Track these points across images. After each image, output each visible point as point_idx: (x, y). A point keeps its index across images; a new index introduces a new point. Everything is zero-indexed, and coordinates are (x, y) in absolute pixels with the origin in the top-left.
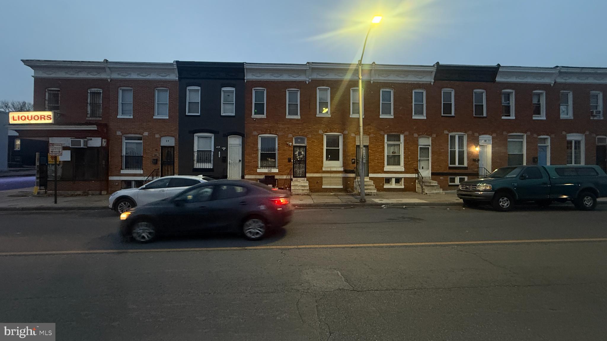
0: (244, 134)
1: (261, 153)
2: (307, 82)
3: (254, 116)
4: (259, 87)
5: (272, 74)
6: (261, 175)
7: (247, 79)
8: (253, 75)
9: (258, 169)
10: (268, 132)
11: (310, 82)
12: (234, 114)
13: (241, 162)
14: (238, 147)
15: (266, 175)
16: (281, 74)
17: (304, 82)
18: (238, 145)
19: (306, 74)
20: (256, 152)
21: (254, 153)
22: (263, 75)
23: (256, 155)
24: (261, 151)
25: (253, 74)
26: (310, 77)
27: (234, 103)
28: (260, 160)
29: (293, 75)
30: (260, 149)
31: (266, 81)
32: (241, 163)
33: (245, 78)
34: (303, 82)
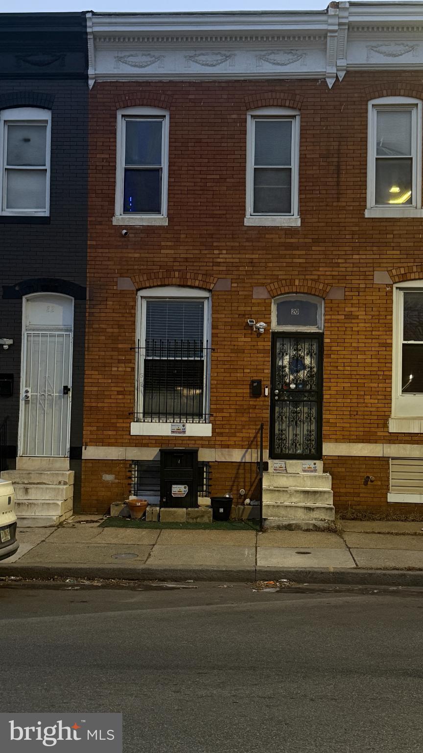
0: (86, 288)
1: (145, 360)
2: (330, 82)
3: (120, 218)
4: (142, 105)
5: (192, 53)
6: (146, 445)
7: (96, 77)
8: (119, 59)
9: (132, 424)
10: (174, 281)
11: (341, 79)
12: (45, 212)
13: (70, 394)
14: (61, 339)
15: (164, 448)
16: (228, 53)
17: (316, 80)
18: (61, 330)
19: (326, 48)
20: (128, 357)
21: (119, 361)
22: (158, 58)
23: (129, 369)
24: (147, 355)
25: (120, 55)
26: (342, 63)
27: (46, 170)
28: (142, 389)
29: (272, 57)
30: (143, 344)
31: (170, 82)
32: (70, 400)
33: (91, 72)
34: (314, 83)
